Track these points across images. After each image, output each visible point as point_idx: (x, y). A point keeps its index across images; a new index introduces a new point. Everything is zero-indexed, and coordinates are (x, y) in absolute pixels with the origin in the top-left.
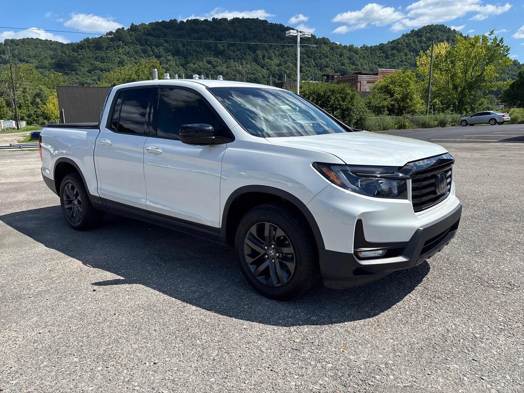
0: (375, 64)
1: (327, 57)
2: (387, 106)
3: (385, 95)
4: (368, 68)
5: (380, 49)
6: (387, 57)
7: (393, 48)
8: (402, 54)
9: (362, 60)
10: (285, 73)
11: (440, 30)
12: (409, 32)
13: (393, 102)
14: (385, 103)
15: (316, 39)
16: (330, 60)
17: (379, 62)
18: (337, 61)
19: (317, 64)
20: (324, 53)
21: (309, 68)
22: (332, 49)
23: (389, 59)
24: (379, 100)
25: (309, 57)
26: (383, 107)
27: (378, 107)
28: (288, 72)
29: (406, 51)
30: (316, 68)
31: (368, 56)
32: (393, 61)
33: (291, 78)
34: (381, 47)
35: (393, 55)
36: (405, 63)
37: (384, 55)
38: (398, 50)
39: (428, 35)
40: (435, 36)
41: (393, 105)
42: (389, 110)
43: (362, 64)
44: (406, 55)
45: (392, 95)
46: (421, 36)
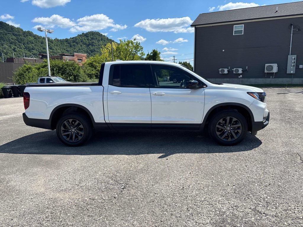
0: (65, 50)
1: (32, 43)
2: (95, 74)
3: (92, 68)
4: (60, 52)
5: (66, 42)
6: (71, 46)
7: (74, 42)
8: (79, 45)
9: (56, 47)
10: (3, 51)
11: (97, 34)
12: (81, 34)
13: (97, 72)
14: (94, 72)
15: (23, 31)
16: (35, 45)
17: (66, 49)
18: (40, 46)
19: (26, 47)
20: (30, 41)
21: (21, 50)
22: (35, 39)
23: (72, 47)
24: (89, 71)
25: (20, 42)
26: (93, 74)
27: (90, 74)
28: (5, 51)
29: (81, 44)
30: (26, 50)
31: (59, 45)
32: (75, 48)
33: (8, 55)
34: (67, 40)
35: (74, 45)
36: (81, 50)
37: (69, 45)
38: (76, 43)
39: (92, 36)
40: (95, 38)
41: (97, 73)
42: (96, 76)
43: (56, 49)
44: (81, 46)
45: (95, 68)
46: (88, 37)
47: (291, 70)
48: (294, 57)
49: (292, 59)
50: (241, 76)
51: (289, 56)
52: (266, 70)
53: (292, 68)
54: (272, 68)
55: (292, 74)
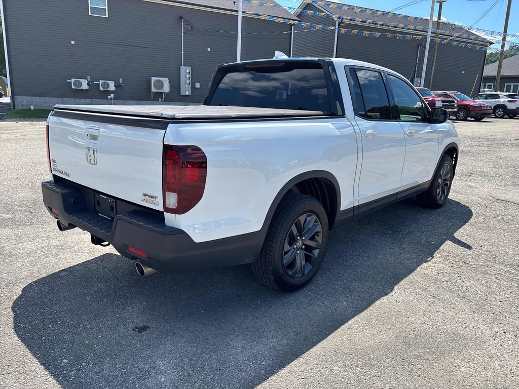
47: (186, 90)
48: (188, 69)
49: (185, 72)
50: (112, 95)
51: (183, 68)
52: (154, 87)
53: (187, 86)
54: (161, 85)
55: (187, 96)
